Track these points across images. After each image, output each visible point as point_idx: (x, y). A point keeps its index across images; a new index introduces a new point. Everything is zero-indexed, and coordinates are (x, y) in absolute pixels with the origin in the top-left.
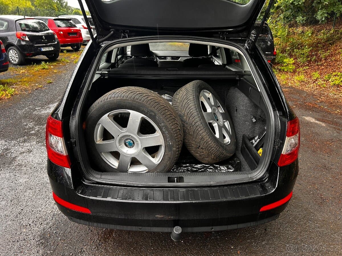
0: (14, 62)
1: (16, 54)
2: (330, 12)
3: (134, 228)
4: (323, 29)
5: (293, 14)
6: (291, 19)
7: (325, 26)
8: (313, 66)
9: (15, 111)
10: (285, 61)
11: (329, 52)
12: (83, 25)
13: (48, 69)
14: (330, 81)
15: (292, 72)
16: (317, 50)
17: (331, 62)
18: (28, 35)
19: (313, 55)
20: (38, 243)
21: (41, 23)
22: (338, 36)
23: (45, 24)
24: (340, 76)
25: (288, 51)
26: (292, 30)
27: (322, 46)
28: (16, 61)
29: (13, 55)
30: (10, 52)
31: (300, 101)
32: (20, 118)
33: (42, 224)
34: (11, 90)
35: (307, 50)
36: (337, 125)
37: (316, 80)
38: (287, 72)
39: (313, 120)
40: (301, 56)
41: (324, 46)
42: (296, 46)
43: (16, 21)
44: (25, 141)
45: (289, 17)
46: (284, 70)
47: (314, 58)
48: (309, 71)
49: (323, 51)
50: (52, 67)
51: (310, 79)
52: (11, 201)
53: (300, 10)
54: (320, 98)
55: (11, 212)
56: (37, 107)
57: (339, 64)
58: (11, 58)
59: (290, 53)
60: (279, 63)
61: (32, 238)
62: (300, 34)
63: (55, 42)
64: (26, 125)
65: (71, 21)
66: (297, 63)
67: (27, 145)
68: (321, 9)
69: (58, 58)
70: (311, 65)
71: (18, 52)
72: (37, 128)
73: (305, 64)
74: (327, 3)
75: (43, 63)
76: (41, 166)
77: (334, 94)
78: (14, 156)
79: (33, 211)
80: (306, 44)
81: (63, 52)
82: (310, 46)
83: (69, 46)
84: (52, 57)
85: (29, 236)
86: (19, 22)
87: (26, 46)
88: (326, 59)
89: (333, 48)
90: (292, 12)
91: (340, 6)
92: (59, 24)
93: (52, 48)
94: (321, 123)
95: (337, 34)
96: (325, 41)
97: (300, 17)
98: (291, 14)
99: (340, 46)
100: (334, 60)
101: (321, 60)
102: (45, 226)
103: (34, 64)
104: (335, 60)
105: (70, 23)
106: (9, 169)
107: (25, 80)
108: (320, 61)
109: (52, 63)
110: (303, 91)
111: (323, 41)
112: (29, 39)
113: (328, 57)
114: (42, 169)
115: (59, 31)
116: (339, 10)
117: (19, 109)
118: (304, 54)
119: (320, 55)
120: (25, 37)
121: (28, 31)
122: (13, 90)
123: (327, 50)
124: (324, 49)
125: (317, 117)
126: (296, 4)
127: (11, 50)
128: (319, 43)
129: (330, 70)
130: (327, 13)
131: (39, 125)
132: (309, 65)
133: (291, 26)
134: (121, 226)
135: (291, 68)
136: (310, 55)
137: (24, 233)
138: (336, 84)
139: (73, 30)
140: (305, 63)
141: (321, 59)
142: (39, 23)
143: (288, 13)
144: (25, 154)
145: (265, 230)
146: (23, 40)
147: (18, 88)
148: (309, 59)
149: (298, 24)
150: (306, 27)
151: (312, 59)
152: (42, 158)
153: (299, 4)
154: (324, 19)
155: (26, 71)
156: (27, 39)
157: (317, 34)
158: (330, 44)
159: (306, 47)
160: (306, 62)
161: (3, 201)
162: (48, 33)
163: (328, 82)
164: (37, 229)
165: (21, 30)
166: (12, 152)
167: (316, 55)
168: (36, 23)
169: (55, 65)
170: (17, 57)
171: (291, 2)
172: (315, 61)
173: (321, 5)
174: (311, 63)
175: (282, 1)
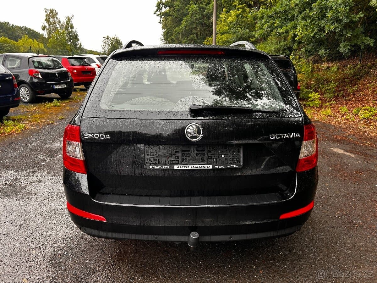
0: (25, 100)
1: (27, 91)
2: (353, 44)
3: (150, 238)
4: (350, 65)
5: (315, 48)
6: (313, 53)
7: (351, 61)
8: (340, 102)
9: (26, 144)
10: (310, 95)
11: (357, 87)
12: (97, 64)
13: (60, 106)
14: (359, 114)
15: (318, 107)
16: (344, 85)
17: (360, 97)
18: (41, 73)
19: (340, 91)
20: (48, 264)
21: (55, 61)
22: (366, 71)
23: (58, 62)
24: (369, 110)
25: (314, 87)
26: (317, 66)
27: (349, 81)
28: (27, 99)
29: (24, 93)
30: (21, 90)
31: (327, 134)
32: (31, 151)
33: (52, 246)
34: (22, 125)
35: (333, 85)
36: (367, 156)
37: (344, 114)
38: (313, 107)
39: (341, 151)
40: (328, 91)
41: (351, 81)
42: (322, 81)
43: (29, 58)
44: (35, 172)
45: (311, 51)
46: (309, 105)
47: (341, 93)
48: (336, 106)
49: (351, 86)
50: (64, 104)
51: (337, 114)
52: (20, 226)
53: (323, 44)
54: (349, 131)
55: (20, 236)
56: (48, 141)
57: (368, 99)
58: (22, 96)
59: (316, 89)
60: (305, 99)
61: (42, 259)
62: (325, 70)
63: (68, 80)
64: (36, 157)
65: (86, 60)
66: (324, 99)
67: (38, 175)
68: (344, 41)
69: (71, 97)
70: (338, 101)
71: (29, 89)
72: (48, 160)
74: (350, 35)
75: (55, 100)
76: (52, 194)
77: (364, 127)
78: (23, 185)
79: (43, 235)
80: (332, 80)
81: (76, 91)
82: (336, 81)
83: (83, 85)
84: (65, 95)
85: (38, 258)
86: (33, 59)
87: (38, 83)
88: (354, 94)
89: (360, 83)
90: (314, 45)
91: (364, 38)
92: (73, 63)
93: (65, 86)
94: (350, 154)
95: (365, 69)
96: (353, 76)
97: (323, 50)
98: (313, 48)
99: (368, 81)
100: (362, 94)
101: (349, 96)
102: (56, 248)
103: (45, 102)
104: (364, 95)
105: (85, 61)
106: (18, 197)
107: (36, 116)
109: (64, 101)
110: (330, 125)
111: (350, 76)
112: (42, 76)
113: (356, 92)
114: (52, 197)
115: (72, 70)
116: (363, 42)
117: (29, 143)
118: (330, 90)
119: (348, 90)
120: (38, 74)
121: (41, 68)
122: (24, 125)
123: (355, 85)
124: (351, 84)
125: (345, 148)
126: (317, 38)
127: (23, 88)
128: (347, 79)
129: (359, 105)
130: (350, 46)
131: (50, 157)
132: (336, 100)
133: (315, 62)
134: (137, 235)
135: (317, 102)
136: (337, 91)
137: (34, 255)
138: (365, 118)
139: (87, 68)
140: (331, 99)
141: (349, 94)
142: (53, 61)
143: (310, 47)
144: (35, 183)
145: (290, 251)
146: (36, 78)
147: (29, 124)
148: (336, 95)
149: (323, 60)
150: (331, 63)
151: (340, 95)
152: (53, 187)
153: (320, 37)
154: (347, 52)
155: (37, 108)
156: (40, 76)
157: (343, 69)
158: (358, 79)
159: (332, 82)
160: (333, 98)
161: (12, 226)
162: (62, 71)
163: (357, 116)
164: (48, 251)
165: (33, 67)
166: (21, 182)
167: (344, 90)
168: (50, 61)
169: (67, 103)
170: (28, 94)
171: (312, 35)
172: (343, 96)
173: (343, 38)
174: (338, 99)
175: (303, 35)
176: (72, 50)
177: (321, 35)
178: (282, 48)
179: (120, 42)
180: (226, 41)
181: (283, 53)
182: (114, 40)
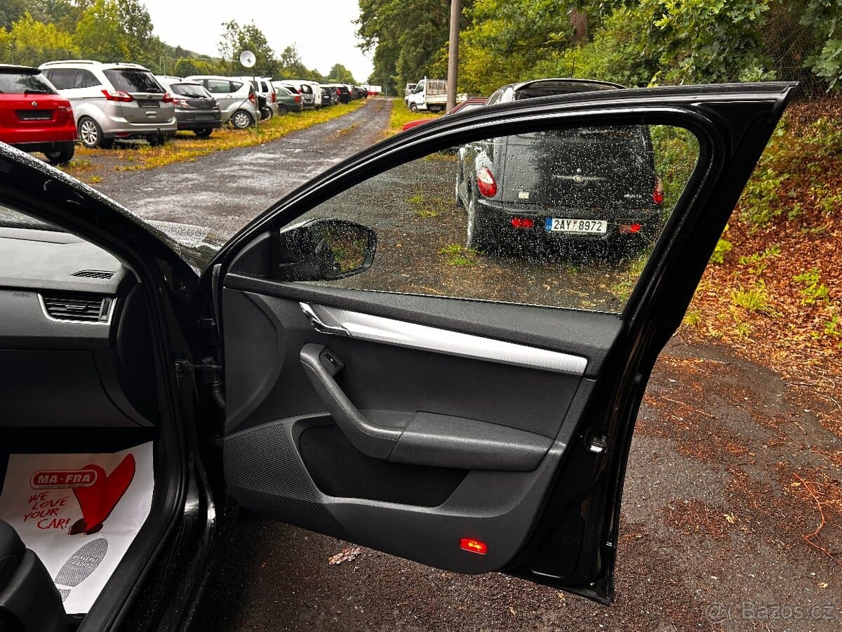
4: (822, 117)
5: (725, 60)
6: (718, 76)
7: (825, 106)
8: (793, 240)
12: (104, 89)
16: (803, 181)
19: (790, 200)
27: (819, 170)
35: (770, 181)
37: (812, 307)
40: (752, 200)
41: (825, 169)
47: (796, 209)
49: (825, 188)
51: (789, 300)
53: (753, 45)
66: (739, 224)
68: (835, 36)
70: (787, 236)
73: (766, 229)
80: (766, 162)
82: (779, 166)
88: (836, 216)
90: (724, 50)
96: (832, 154)
98: (721, 58)
101: (819, 218)
108: (817, 221)
111: (821, 153)
118: (760, 196)
119: (816, 199)
124: (827, 179)
126: (736, 21)
128: (810, 161)
132: (780, 232)
136: (781, 197)
140: (764, 226)
141: (820, 211)
143: (709, 54)
148: (779, 213)
151: (790, 214)
153: (747, 20)
157: (800, 130)
159: (770, 171)
160: (768, 224)
167: (802, 198)
171: (717, 12)
172: (801, 219)
173: (834, 21)
174: (785, 228)
175: (683, 9)
176: (132, 51)
177: (750, 10)
178: (630, 61)
179: (262, 37)
180: (488, 38)
181: (632, 75)
182: (248, 31)
